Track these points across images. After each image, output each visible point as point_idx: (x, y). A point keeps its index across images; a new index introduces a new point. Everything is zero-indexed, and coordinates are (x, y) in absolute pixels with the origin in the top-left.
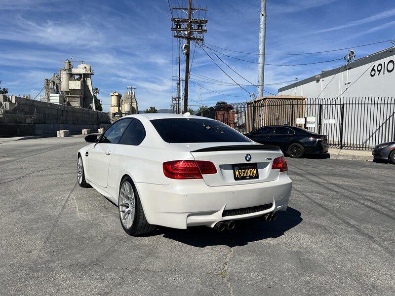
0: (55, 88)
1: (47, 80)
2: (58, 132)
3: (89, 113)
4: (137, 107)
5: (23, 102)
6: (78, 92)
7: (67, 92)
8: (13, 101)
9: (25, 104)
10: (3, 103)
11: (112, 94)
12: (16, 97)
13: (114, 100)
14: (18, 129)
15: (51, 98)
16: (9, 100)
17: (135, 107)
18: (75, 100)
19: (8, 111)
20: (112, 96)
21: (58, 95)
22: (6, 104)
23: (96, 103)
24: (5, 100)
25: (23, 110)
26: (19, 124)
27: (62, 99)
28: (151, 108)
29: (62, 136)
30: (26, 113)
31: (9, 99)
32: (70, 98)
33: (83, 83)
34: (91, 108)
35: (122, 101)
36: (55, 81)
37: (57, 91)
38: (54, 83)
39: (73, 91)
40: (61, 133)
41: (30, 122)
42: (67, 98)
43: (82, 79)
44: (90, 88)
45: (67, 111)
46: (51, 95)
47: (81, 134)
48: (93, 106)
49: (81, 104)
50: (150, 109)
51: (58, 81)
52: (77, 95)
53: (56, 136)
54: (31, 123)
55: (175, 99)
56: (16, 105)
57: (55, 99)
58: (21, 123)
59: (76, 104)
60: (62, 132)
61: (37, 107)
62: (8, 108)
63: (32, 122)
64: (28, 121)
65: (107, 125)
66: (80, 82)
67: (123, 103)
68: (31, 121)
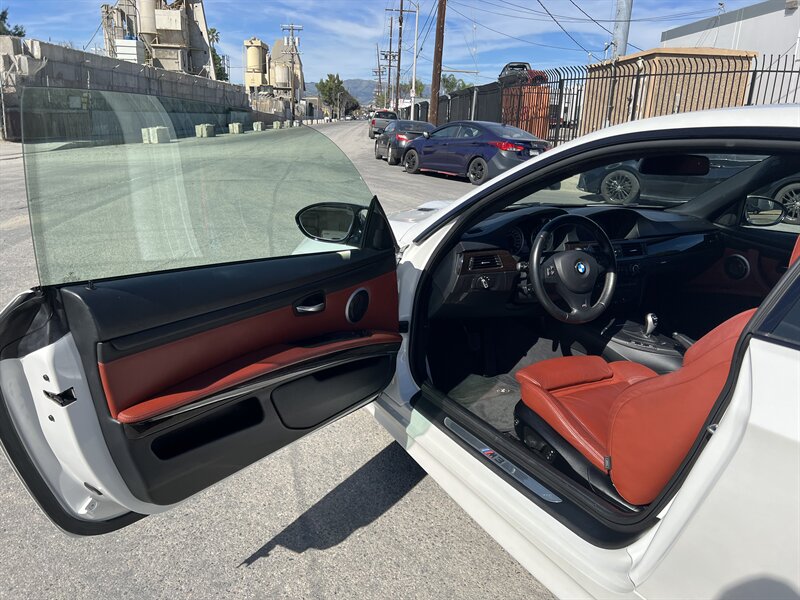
0: (126, 26)
1: (107, 6)
2: (144, 131)
3: (206, 87)
4: (302, 74)
5: (59, 56)
6: (176, 36)
7: (152, 36)
8: (37, 54)
9: (65, 62)
10: (12, 57)
11: (246, 43)
12: (41, 44)
13: (252, 58)
14: (55, 124)
15: (119, 50)
16: (26, 52)
17: (298, 72)
18: (170, 54)
19: (28, 77)
20: (248, 47)
21: (133, 43)
22: (20, 59)
23: (215, 64)
24: (17, 51)
25: (60, 76)
26: (54, 111)
27: (144, 53)
28: (331, 76)
29: (155, 140)
30: (69, 84)
31: (26, 48)
32: (161, 51)
33: (185, 16)
34: (205, 73)
35: (270, 59)
36: (123, 8)
37: (130, 33)
38: (123, 14)
39: (165, 35)
40: (151, 134)
41: (79, 106)
42: (153, 50)
43: (183, 6)
44: (202, 28)
45: (159, 82)
46: (119, 42)
47: (194, 134)
48: (210, 69)
49: (184, 65)
50: (327, 78)
51: (132, 9)
52: (175, 43)
53: (141, 141)
54: (81, 108)
55: (386, 57)
56: (45, 62)
57: (127, 51)
58: (58, 107)
59: (173, 64)
60: (153, 131)
61: (92, 69)
62: (26, 70)
63: (85, 107)
64: (76, 102)
65: (246, 114)
66: (178, 12)
67: (272, 64)
68: (82, 103)
